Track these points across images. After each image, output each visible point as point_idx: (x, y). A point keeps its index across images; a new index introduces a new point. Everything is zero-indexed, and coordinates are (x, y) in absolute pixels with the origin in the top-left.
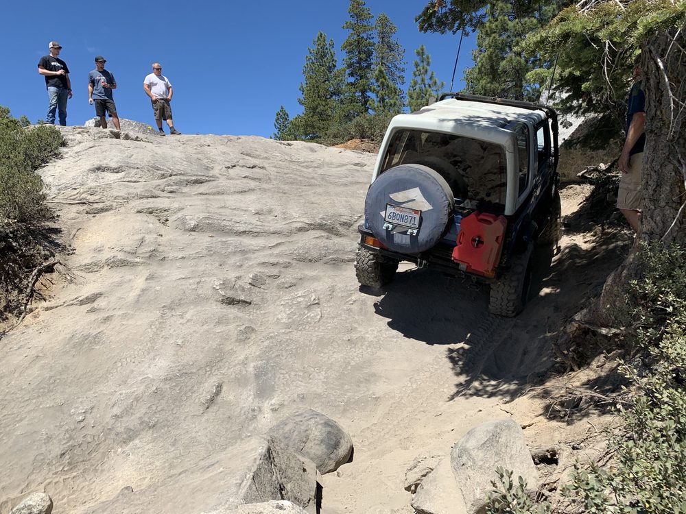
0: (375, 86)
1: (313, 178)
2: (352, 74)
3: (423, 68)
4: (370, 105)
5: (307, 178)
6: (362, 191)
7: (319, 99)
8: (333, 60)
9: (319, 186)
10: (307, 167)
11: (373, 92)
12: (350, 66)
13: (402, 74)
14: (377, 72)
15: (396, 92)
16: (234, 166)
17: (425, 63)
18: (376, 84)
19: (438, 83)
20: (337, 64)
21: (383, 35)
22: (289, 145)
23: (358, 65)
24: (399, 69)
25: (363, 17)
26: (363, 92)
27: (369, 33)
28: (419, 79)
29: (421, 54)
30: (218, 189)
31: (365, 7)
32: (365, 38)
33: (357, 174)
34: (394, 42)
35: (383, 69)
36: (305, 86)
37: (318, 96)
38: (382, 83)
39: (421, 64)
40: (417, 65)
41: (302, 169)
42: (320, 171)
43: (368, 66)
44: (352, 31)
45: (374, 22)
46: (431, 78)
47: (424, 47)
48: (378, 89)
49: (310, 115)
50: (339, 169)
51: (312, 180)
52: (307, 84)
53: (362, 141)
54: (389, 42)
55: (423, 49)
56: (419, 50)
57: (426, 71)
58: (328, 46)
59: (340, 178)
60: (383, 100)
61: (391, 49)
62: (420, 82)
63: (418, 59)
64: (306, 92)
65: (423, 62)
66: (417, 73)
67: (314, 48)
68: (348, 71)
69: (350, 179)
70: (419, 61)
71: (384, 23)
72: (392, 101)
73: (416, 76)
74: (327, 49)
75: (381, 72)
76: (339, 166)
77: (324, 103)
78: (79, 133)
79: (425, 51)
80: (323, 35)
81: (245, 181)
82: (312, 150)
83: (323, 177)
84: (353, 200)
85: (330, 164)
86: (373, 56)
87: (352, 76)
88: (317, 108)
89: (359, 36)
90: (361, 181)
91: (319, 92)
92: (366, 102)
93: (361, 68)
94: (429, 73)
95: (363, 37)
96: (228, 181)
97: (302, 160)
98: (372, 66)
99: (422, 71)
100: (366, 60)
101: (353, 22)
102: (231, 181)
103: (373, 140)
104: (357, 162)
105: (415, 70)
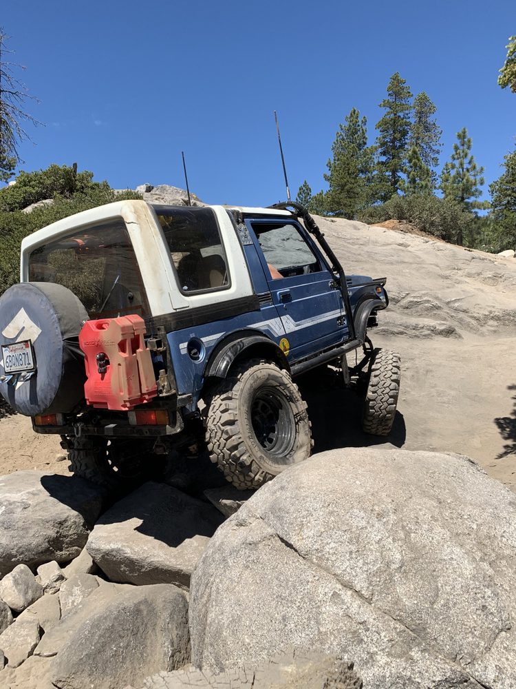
0: (407, 166)
1: (360, 255)
2: (384, 153)
3: (463, 152)
4: (400, 185)
5: (354, 254)
6: (408, 271)
7: (348, 177)
8: (364, 137)
9: (366, 262)
10: (353, 244)
11: (405, 173)
12: (382, 145)
13: (436, 155)
14: (410, 152)
15: (428, 174)
16: (288, 239)
17: (465, 147)
18: (408, 164)
19: (478, 168)
20: (367, 142)
21: (421, 115)
22: (332, 221)
23: (391, 144)
24: (434, 151)
25: (402, 96)
26: (394, 172)
27: (407, 112)
28: (457, 163)
29: (462, 136)
30: (277, 259)
31: (405, 85)
32: (402, 117)
33: (402, 254)
34: (432, 123)
35: (417, 150)
36: (332, 162)
37: (348, 173)
38: (415, 165)
39: (461, 148)
40: (456, 148)
41: (349, 245)
42: (366, 249)
43: (402, 146)
44: (388, 109)
45: (412, 101)
46: (470, 163)
47: (466, 130)
48: (410, 169)
49: (338, 192)
50: (385, 248)
51: (359, 257)
52: (335, 160)
53: (400, 222)
54: (426, 122)
55: (464, 133)
56: (461, 132)
57: (466, 155)
58: (360, 123)
59: (386, 256)
60: (413, 181)
61: (427, 129)
62: (457, 165)
63: (458, 142)
64: (333, 168)
65: (463, 145)
66: (456, 157)
67: (346, 124)
68: (380, 150)
69: (395, 258)
70: (459, 145)
71: (423, 102)
72: (424, 183)
73: (454, 159)
74: (359, 126)
75: (415, 152)
76: (384, 245)
77: (353, 181)
78: (156, 199)
79: (467, 134)
80: (356, 112)
81: (299, 253)
82: (355, 228)
83: (369, 254)
84: (400, 278)
85: (375, 243)
86: (408, 137)
87: (384, 155)
88: (346, 185)
89: (395, 114)
90: (406, 260)
91: (349, 169)
92: (396, 182)
93: (394, 147)
94: (469, 157)
95: (399, 116)
96: (284, 252)
97: (348, 237)
98: (406, 146)
99: (462, 154)
100: (401, 139)
101: (391, 100)
102: (287, 252)
103: (411, 222)
104: (401, 242)
105: (454, 153)
